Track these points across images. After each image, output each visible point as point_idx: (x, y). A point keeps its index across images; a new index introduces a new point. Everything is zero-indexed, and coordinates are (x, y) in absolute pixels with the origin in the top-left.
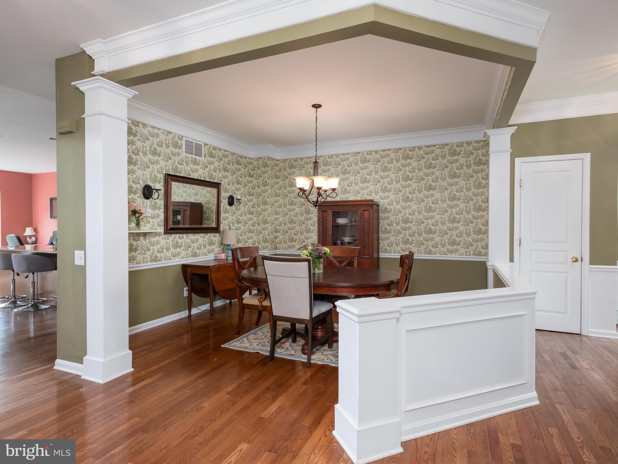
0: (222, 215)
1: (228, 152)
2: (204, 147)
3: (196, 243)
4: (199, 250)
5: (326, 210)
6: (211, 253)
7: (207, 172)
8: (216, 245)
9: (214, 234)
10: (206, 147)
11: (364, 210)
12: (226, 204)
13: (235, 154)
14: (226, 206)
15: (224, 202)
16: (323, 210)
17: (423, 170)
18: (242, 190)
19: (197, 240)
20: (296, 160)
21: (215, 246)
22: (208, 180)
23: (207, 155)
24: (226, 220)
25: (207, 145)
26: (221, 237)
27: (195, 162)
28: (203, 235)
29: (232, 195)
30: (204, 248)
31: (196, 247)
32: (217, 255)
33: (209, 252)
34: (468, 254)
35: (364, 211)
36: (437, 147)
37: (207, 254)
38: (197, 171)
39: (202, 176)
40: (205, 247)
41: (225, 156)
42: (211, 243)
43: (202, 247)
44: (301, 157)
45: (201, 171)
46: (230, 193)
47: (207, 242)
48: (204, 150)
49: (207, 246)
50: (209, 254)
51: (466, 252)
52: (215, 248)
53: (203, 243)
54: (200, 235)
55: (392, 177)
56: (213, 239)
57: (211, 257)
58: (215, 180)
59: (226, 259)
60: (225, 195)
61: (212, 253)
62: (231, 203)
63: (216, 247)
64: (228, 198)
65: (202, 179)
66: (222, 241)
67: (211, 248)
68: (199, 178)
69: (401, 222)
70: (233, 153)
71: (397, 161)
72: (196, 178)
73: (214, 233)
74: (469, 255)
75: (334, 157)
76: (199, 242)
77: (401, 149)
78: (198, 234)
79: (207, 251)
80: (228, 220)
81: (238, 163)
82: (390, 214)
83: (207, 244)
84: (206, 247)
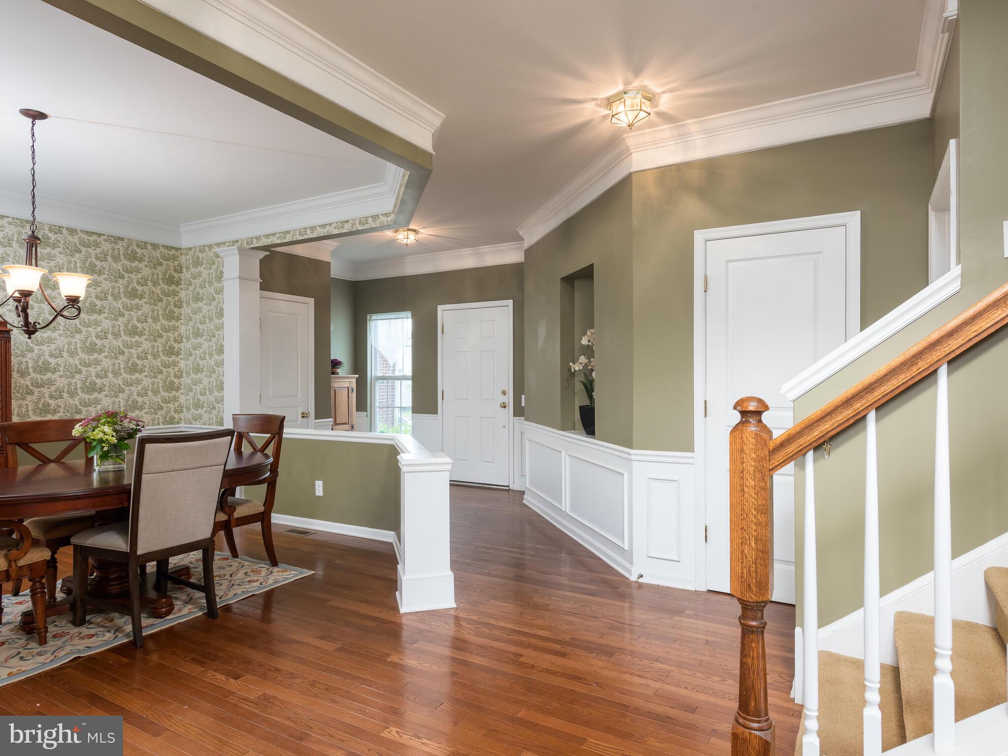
34: (156, 423)
51: (154, 420)
74: (157, 425)
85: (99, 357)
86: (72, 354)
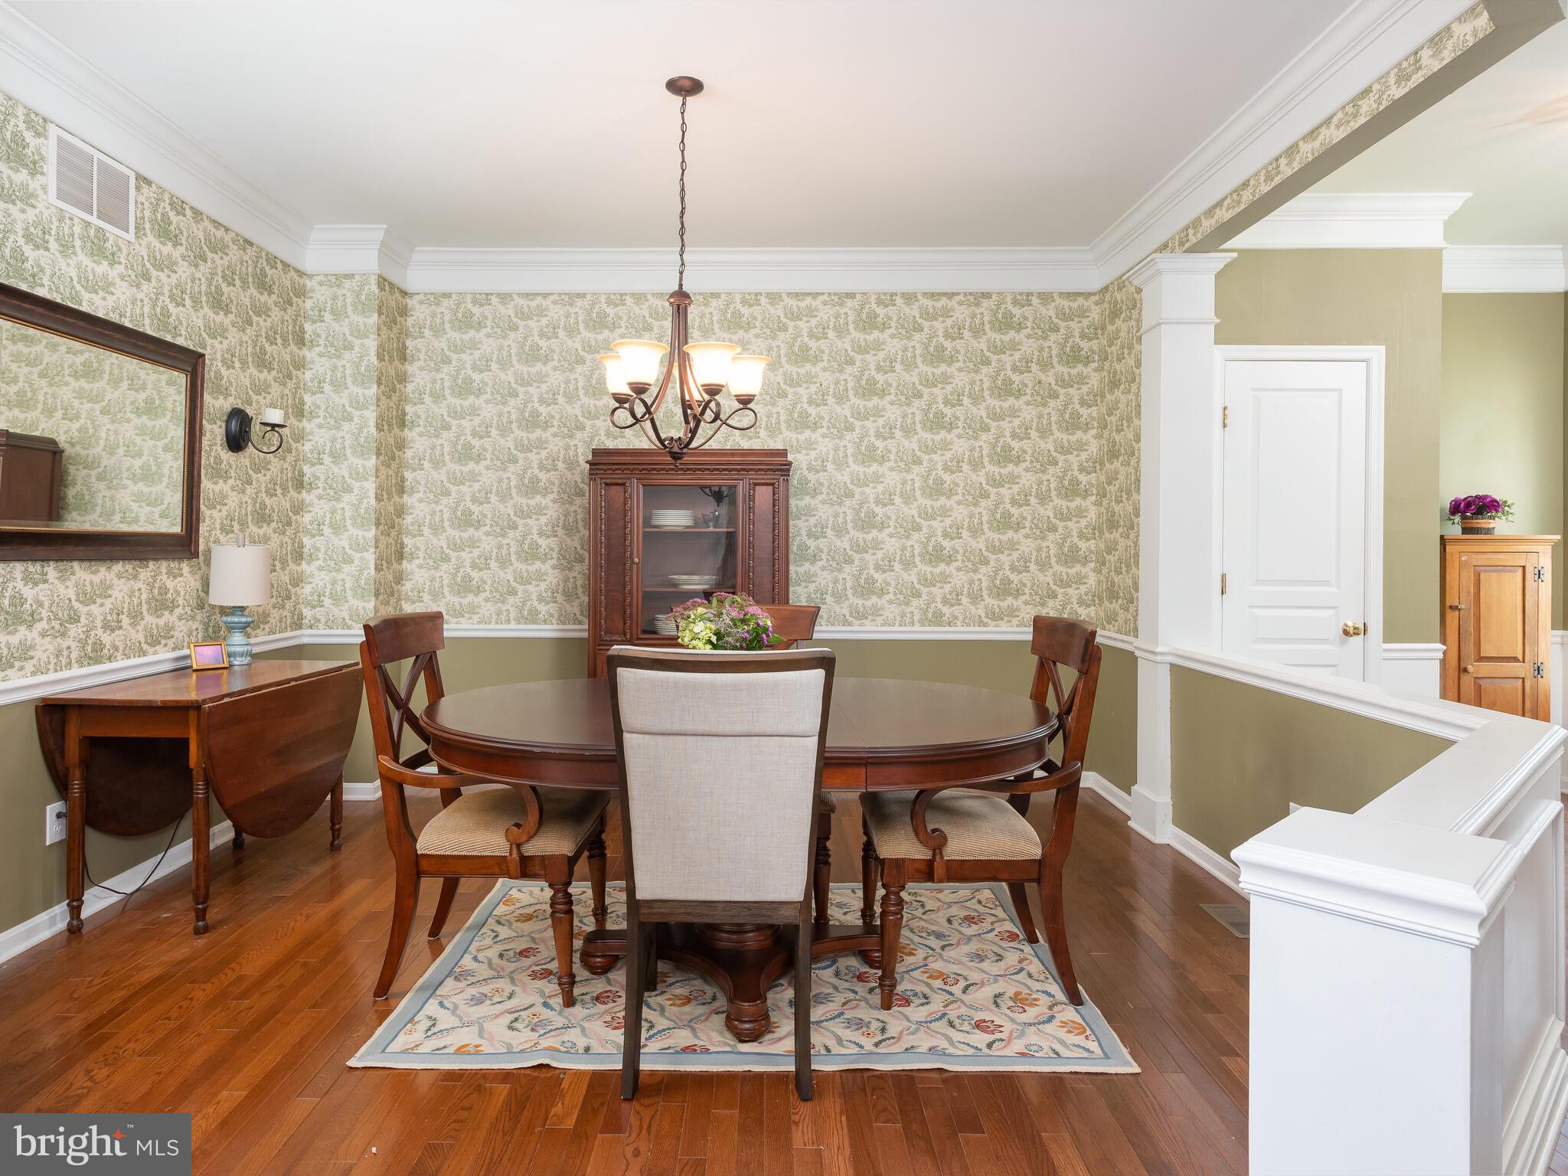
0: (208, 486)
1: (227, 230)
2: (138, 188)
3: (99, 601)
4: (113, 631)
5: (620, 481)
6: (160, 643)
7: (146, 300)
8: (178, 611)
9: (174, 564)
10: (145, 189)
11: (756, 484)
12: (219, 443)
13: (251, 244)
14: (219, 448)
15: (214, 433)
16: (608, 481)
17: (917, 367)
18: (273, 393)
19: (105, 590)
20: (483, 299)
21: (175, 616)
22: (150, 332)
23: (148, 226)
24: (218, 507)
25: (149, 183)
26: (197, 577)
27: (98, 248)
28: (129, 566)
29: (240, 406)
30: (134, 625)
31: (100, 618)
32: (186, 652)
33: (154, 640)
35: (758, 488)
36: (958, 298)
37: (145, 647)
38: (107, 287)
39: (128, 315)
40: (136, 617)
41: (219, 247)
42: (162, 604)
43: (125, 621)
44: (504, 288)
45: (123, 292)
46: (231, 400)
47: (144, 597)
48: (136, 202)
49: (145, 613)
50: (151, 650)
52: (177, 623)
53: (127, 601)
54: (118, 567)
55: (825, 384)
56: (170, 584)
57: (162, 657)
58: (178, 338)
59: (226, 665)
60: (216, 405)
61: (166, 645)
62: (237, 441)
63: (180, 618)
64: (225, 418)
65: (128, 324)
66: (202, 594)
67: (161, 622)
68: (114, 318)
69: (850, 526)
70: (246, 241)
71: (841, 332)
72: (101, 314)
73: (174, 559)
75: (629, 300)
76: (112, 600)
77: (851, 295)
78: (108, 564)
79: (146, 637)
80: (225, 509)
81: (263, 285)
82: (817, 501)
83: (145, 607)
84: (142, 619)
85: (948, 504)
86: (907, 499)
